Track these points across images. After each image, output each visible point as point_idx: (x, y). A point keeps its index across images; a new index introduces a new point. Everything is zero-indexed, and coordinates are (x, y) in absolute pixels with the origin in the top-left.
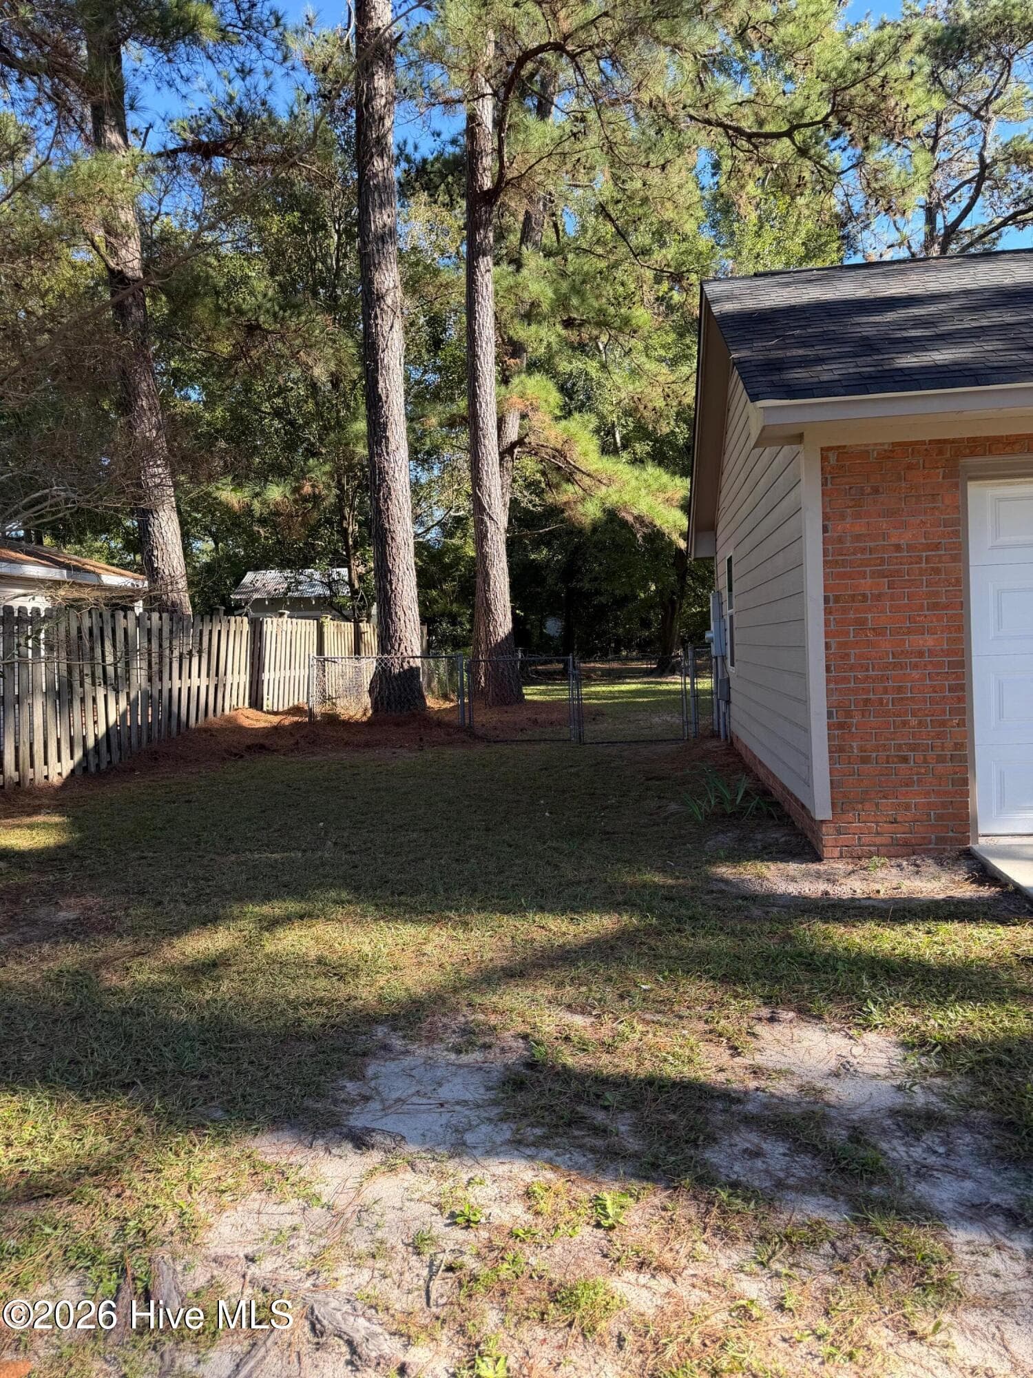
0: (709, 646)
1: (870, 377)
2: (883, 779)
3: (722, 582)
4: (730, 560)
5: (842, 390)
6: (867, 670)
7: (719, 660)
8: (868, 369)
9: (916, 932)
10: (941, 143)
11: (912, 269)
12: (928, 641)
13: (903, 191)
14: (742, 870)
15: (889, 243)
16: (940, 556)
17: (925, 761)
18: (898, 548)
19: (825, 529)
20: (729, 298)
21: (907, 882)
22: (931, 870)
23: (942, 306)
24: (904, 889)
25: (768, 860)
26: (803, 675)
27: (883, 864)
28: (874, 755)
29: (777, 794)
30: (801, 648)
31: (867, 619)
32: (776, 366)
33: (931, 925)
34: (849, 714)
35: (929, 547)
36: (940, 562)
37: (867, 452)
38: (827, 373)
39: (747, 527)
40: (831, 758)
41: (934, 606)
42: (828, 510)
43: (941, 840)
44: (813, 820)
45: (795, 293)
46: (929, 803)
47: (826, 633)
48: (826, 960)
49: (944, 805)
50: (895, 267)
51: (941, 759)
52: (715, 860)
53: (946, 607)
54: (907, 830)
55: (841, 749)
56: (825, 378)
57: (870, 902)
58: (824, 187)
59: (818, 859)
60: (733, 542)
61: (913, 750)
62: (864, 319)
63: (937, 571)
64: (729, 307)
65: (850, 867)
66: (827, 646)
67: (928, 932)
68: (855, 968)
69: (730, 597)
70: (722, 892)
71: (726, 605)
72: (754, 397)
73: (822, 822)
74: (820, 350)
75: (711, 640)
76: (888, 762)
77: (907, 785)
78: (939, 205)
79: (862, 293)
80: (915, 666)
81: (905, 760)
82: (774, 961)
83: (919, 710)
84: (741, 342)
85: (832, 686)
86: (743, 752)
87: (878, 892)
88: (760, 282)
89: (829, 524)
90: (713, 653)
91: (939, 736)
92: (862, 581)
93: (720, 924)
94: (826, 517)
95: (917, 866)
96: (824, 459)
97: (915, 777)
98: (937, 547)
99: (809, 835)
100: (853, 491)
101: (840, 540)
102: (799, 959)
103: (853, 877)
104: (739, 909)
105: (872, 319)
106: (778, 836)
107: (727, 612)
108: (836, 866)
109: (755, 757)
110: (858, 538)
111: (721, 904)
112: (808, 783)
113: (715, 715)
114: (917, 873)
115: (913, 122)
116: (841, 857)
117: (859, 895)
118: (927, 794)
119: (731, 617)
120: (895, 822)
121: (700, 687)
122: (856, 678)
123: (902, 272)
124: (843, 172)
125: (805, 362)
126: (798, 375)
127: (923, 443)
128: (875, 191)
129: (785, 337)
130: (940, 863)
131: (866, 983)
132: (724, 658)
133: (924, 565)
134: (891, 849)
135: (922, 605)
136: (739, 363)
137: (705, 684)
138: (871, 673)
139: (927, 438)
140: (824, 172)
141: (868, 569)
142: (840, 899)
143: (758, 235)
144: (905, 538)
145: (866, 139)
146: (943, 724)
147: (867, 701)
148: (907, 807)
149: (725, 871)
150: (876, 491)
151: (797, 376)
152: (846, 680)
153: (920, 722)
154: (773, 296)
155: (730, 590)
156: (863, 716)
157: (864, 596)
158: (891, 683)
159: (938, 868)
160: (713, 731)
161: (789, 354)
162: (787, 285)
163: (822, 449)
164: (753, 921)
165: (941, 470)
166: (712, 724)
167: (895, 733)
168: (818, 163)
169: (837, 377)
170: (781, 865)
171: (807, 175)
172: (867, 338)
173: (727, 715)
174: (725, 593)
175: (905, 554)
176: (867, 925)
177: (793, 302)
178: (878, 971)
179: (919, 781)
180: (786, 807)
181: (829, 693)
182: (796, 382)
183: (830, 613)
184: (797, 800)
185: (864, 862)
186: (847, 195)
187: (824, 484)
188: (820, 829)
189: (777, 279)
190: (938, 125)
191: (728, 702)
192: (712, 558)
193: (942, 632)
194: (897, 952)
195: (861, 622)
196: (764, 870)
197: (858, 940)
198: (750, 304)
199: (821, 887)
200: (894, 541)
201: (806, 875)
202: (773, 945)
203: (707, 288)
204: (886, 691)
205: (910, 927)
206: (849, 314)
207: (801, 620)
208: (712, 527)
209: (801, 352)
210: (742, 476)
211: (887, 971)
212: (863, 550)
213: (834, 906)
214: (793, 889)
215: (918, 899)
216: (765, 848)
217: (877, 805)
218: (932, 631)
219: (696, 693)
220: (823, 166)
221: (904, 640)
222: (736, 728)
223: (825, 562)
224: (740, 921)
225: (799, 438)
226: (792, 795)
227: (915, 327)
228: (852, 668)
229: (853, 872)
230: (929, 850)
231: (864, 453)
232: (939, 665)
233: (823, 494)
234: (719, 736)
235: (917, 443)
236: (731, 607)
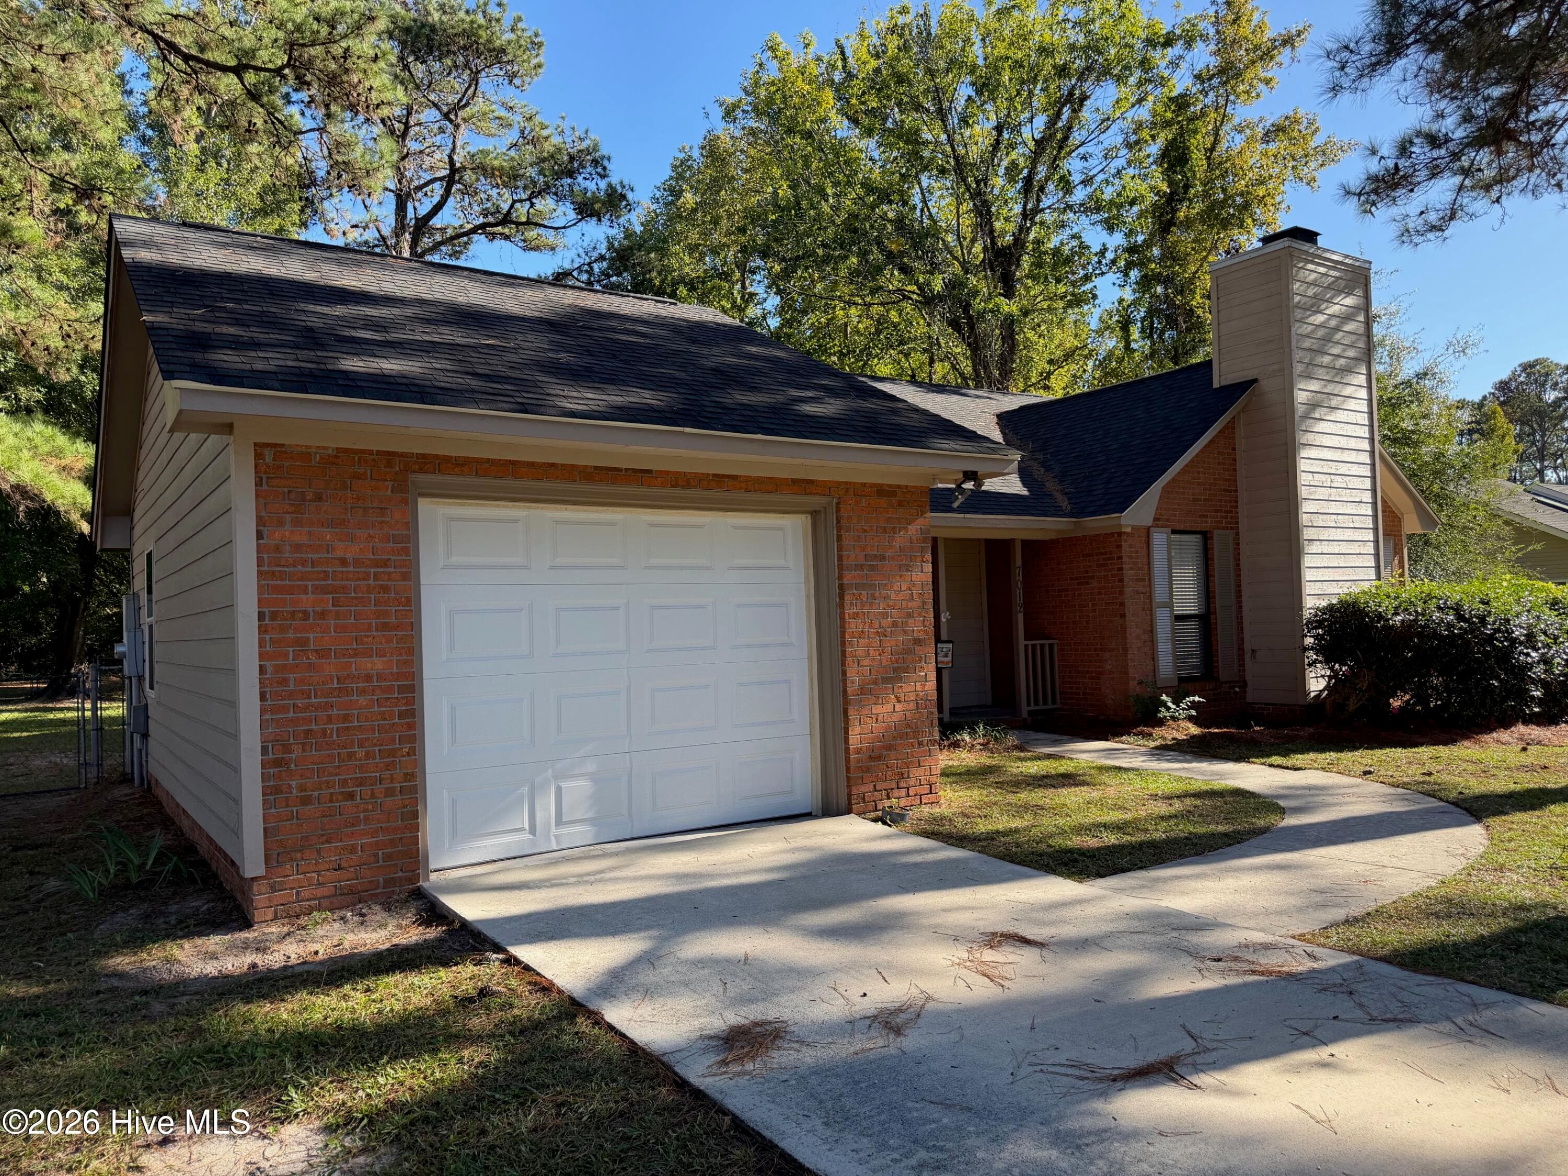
0: (120, 662)
1: (311, 374)
2: (326, 820)
3: (139, 583)
4: (149, 555)
5: (277, 385)
6: (309, 697)
7: (134, 681)
8: (309, 365)
9: (352, 993)
10: (412, 133)
11: (368, 262)
12: (377, 664)
13: (368, 172)
14: (144, 955)
15: (353, 223)
16: (390, 573)
17: (373, 795)
18: (343, 562)
19: (259, 535)
20: (147, 244)
21: (351, 937)
22: (378, 917)
23: (396, 311)
24: (346, 945)
25: (181, 938)
26: (232, 704)
27: (324, 920)
28: (316, 794)
29: (203, 849)
30: (232, 672)
31: (308, 639)
32: (202, 342)
33: (370, 982)
34: (287, 749)
35: (377, 564)
36: (389, 580)
37: (309, 453)
38: (260, 361)
39: (171, 518)
40: (265, 802)
41: (385, 627)
42: (263, 514)
43: (389, 882)
44: (242, 878)
45: (233, 258)
46: (377, 842)
47: (260, 654)
48: (243, 1049)
49: (392, 843)
50: (351, 255)
51: (389, 792)
52: (107, 950)
53: (397, 627)
54: (353, 875)
55: (277, 790)
56: (259, 366)
57: (306, 967)
58: (279, 142)
59: (247, 924)
60: (154, 532)
61: (360, 785)
62: (312, 308)
63: (385, 589)
64: (145, 255)
65: (286, 929)
66: (262, 669)
67: (368, 990)
68: (277, 1051)
69: (150, 600)
70: (113, 990)
71: (144, 612)
72: (168, 375)
73: (253, 879)
74: (255, 333)
75: (124, 655)
76: (331, 801)
77: (353, 825)
78: (409, 195)
79: (310, 276)
80: (363, 692)
81: (351, 796)
82: (174, 1065)
83: (367, 739)
84: (155, 304)
85: (267, 717)
86: (164, 799)
87: (316, 953)
88: (189, 234)
89: (265, 530)
90: (126, 672)
91: (388, 767)
92: (304, 597)
93: (103, 1033)
94: (260, 521)
95: (363, 915)
96: (258, 456)
97: (362, 815)
98: (385, 563)
99: (239, 896)
100: (293, 496)
101: (277, 549)
102: (209, 1056)
103: (288, 940)
104: (135, 1007)
105: (319, 309)
106: (199, 904)
107: (146, 620)
108: (270, 930)
109: (178, 805)
110: (298, 547)
111: (108, 1007)
112: (237, 832)
113: (127, 753)
114: (362, 923)
115: (378, 106)
116: (276, 918)
117: (293, 961)
118: (375, 833)
119: (151, 627)
120: (340, 868)
121: (106, 713)
122: (295, 706)
123: (358, 263)
124: (302, 133)
125: (237, 344)
126: (228, 358)
127: (370, 452)
128: (337, 163)
129: (214, 309)
130: (388, 907)
131: (289, 1066)
132: (141, 678)
133: (371, 582)
134: (334, 900)
135: (370, 625)
136: (152, 329)
137: (114, 710)
138: (313, 700)
139: (375, 448)
140: (278, 126)
141: (310, 583)
142: (270, 970)
143: (201, 169)
144: (351, 552)
145: (327, 106)
146: (392, 753)
147: (308, 733)
148: (353, 849)
149: (122, 962)
150: (319, 498)
151: (225, 358)
152: (285, 709)
153: (367, 754)
154: (205, 254)
155: (150, 592)
156: (304, 750)
157: (305, 613)
158: (335, 712)
159: (385, 915)
160: (124, 774)
161: (217, 330)
162: (225, 246)
163: (255, 444)
164: (153, 1020)
165: (390, 484)
166: (123, 764)
167: (339, 767)
168: (273, 114)
169: (272, 369)
170: (199, 941)
171: (259, 122)
172: (310, 329)
173: (144, 752)
174: (144, 596)
175: (351, 569)
176: (298, 996)
177: (229, 268)
178: (305, 1048)
179: (366, 819)
180: (214, 866)
181: (264, 724)
182: (225, 365)
183: (266, 631)
184: (226, 856)
185: (303, 921)
186: (305, 158)
187: (259, 483)
188: (251, 889)
189: (212, 235)
190: (409, 114)
191: (145, 736)
192: (129, 550)
193: (391, 655)
194: (329, 1021)
195: (304, 642)
196: (176, 952)
197: (285, 1016)
198: (174, 258)
199: (249, 958)
200: (339, 553)
201: (231, 948)
202: (175, 1046)
203: (117, 224)
204: (330, 719)
205: (347, 988)
206: (294, 298)
207: (231, 639)
208: (128, 511)
209: (232, 330)
210: (165, 457)
211: (316, 1047)
212: (304, 563)
213: (260, 980)
214: (211, 969)
215: (361, 954)
216: (181, 922)
217: (319, 851)
218: (381, 654)
219: (99, 723)
220: (277, 118)
221: (351, 663)
222: (154, 769)
223: (260, 573)
224: (134, 1025)
225: (228, 428)
226: (220, 850)
227: (365, 327)
228: (291, 695)
229: (289, 934)
230: (376, 895)
231: (305, 455)
232: (389, 689)
233: (257, 496)
234: (132, 780)
235: (363, 451)
236: (150, 615)
